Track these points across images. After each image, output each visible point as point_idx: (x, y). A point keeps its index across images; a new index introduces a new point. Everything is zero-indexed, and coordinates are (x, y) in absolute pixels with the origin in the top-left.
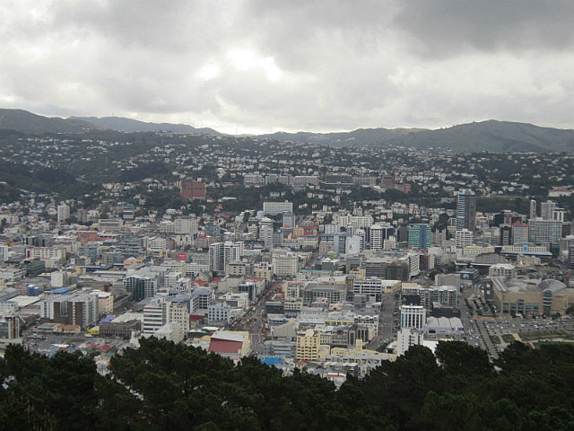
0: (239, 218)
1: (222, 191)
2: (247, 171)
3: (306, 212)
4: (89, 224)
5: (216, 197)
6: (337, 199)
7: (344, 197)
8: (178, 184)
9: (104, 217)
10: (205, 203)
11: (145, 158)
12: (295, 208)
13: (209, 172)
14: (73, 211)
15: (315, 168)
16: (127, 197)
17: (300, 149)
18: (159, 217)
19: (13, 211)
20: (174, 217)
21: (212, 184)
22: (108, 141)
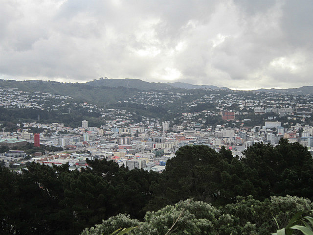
0: (253, 130)
1: (242, 117)
2: (255, 106)
3: (288, 127)
4: (179, 132)
5: (240, 120)
6: (303, 120)
7: (307, 119)
8: (221, 113)
9: (186, 129)
10: (235, 122)
11: (200, 101)
12: (282, 125)
13: (235, 107)
14: (170, 126)
15: (289, 105)
16: (196, 119)
17: (277, 96)
18: (213, 129)
19: (141, 126)
20: (220, 129)
21: (237, 113)
22: (181, 93)
